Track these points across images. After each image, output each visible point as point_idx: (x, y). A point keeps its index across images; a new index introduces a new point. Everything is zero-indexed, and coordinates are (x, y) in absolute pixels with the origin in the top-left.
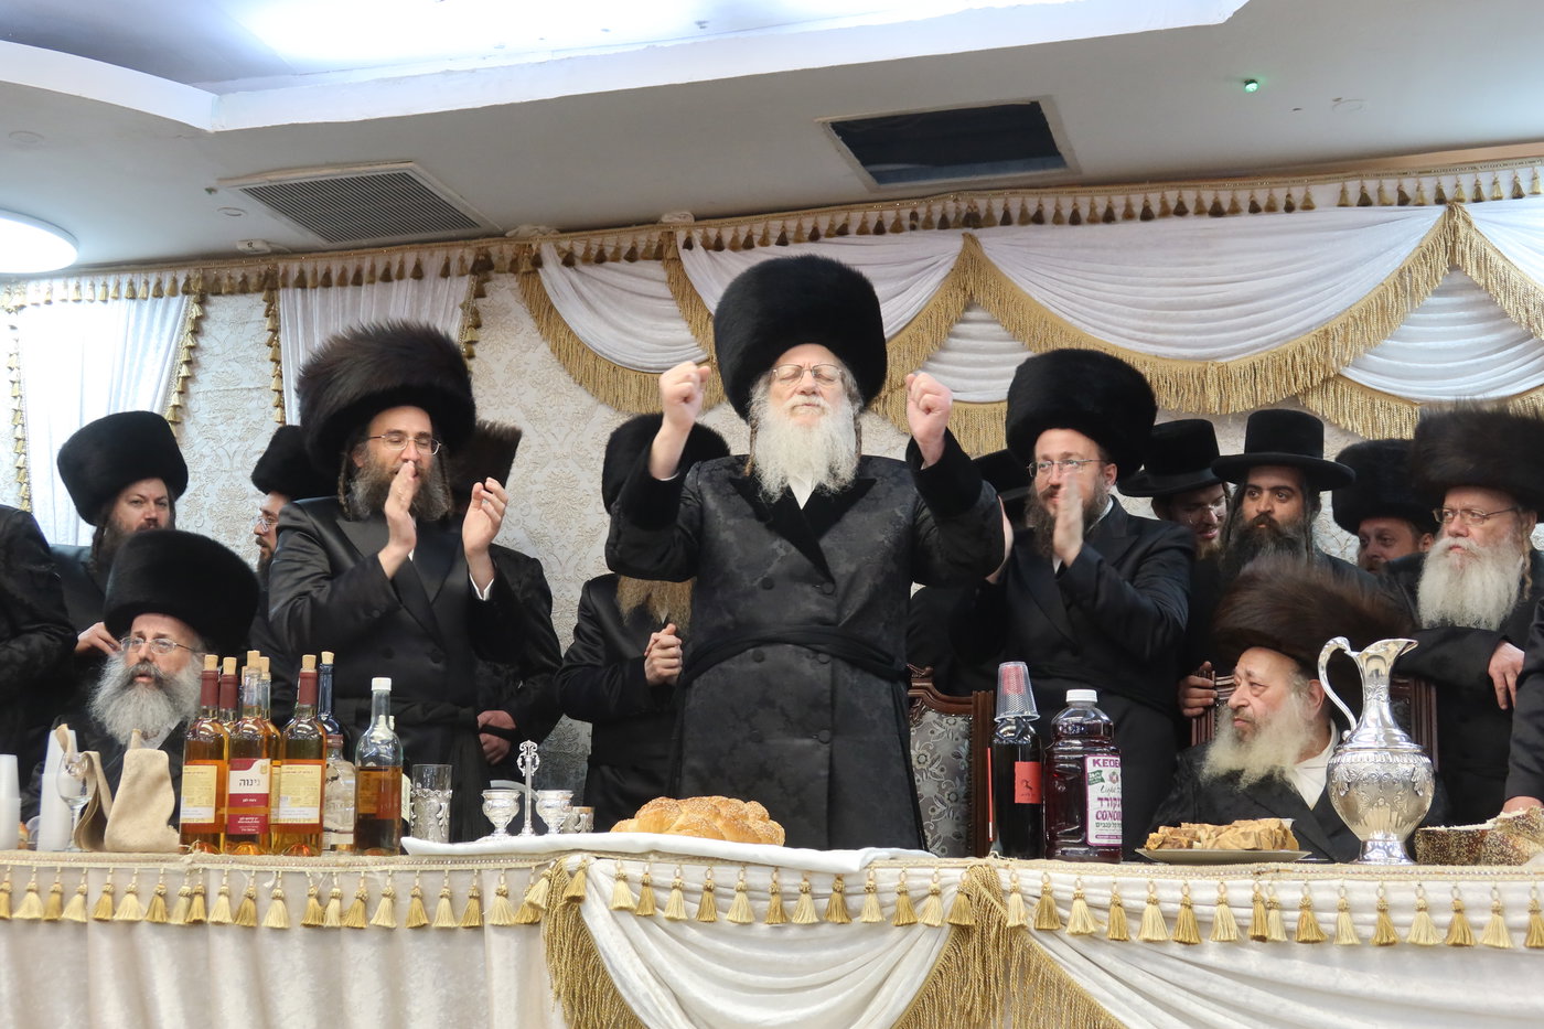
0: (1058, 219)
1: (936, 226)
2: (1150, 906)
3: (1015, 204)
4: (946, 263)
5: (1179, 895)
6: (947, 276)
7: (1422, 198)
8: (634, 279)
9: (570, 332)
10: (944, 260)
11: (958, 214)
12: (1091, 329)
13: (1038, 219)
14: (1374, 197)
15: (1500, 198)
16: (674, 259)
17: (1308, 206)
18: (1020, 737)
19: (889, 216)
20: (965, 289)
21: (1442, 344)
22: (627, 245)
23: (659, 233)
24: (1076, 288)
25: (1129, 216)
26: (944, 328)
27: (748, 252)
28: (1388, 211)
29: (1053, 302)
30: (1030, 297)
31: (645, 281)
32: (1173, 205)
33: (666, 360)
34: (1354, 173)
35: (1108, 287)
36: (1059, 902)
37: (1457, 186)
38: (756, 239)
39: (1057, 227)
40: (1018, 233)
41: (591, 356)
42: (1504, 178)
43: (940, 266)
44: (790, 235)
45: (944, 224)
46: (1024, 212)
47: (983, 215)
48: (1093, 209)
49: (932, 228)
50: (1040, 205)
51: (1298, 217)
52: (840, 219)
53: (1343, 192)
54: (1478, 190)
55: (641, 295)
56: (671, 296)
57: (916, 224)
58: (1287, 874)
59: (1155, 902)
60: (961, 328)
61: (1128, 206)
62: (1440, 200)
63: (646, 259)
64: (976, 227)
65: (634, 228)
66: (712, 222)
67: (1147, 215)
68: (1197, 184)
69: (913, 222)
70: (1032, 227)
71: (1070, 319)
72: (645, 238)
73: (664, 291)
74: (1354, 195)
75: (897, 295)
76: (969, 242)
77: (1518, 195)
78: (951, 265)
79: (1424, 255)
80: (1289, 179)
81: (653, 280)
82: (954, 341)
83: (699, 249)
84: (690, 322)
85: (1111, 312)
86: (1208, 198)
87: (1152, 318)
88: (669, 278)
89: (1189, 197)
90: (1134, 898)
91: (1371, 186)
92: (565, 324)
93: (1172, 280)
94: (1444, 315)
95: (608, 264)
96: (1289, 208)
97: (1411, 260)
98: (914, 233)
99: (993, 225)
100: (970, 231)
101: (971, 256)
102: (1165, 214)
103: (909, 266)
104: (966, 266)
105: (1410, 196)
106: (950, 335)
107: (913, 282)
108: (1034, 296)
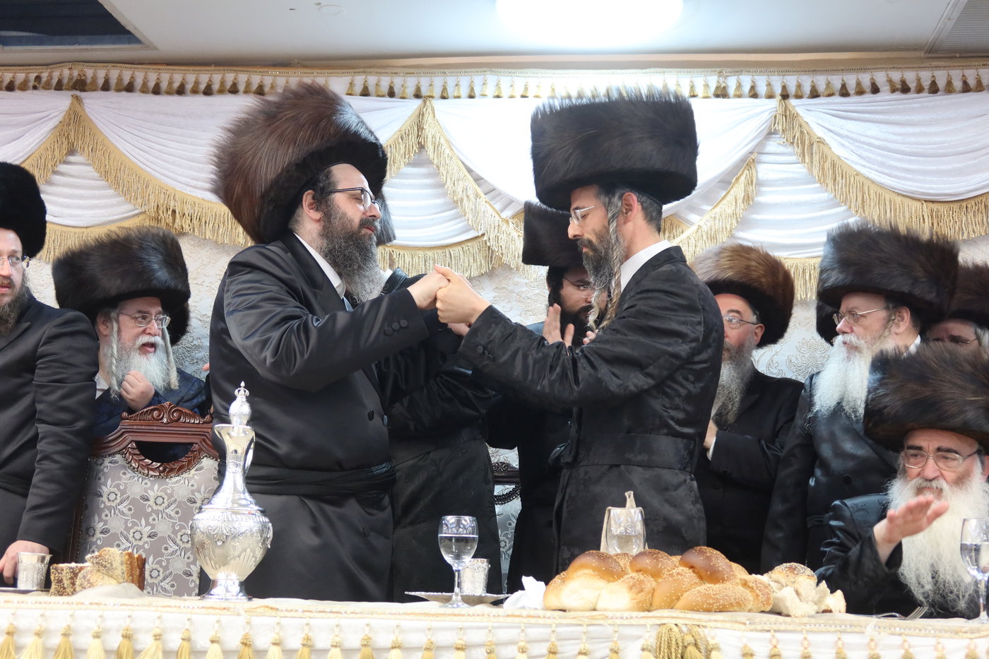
0: (144, 90)
1: (53, 87)
3: (114, 74)
4: (57, 117)
6: (56, 127)
7: (404, 92)
10: (56, 114)
11: (70, 79)
13: (130, 88)
14: (371, 89)
15: (458, 97)
19: (20, 77)
20: (68, 137)
24: (150, 143)
25: (195, 91)
26: (50, 165)
28: (381, 101)
29: (132, 153)
30: (116, 147)
32: (229, 85)
34: (362, 70)
37: (431, 85)
39: (141, 94)
40: (114, 98)
42: (464, 82)
43: (51, 118)
45: (59, 87)
46: (119, 82)
47: (89, 81)
48: (171, 83)
49: (49, 89)
50: (133, 77)
53: (351, 84)
54: (445, 89)
57: (38, 85)
60: (63, 168)
61: (197, 83)
62: (418, 96)
64: (83, 90)
67: (208, 92)
68: (248, 70)
69: (36, 83)
70: (124, 93)
71: (143, 167)
74: (358, 89)
75: (15, 140)
76: (75, 101)
77: (471, 97)
78: (60, 118)
79: (403, 135)
82: (57, 178)
85: (174, 163)
86: (255, 81)
89: (242, 78)
91: (372, 80)
94: (412, 181)
97: (392, 140)
98: (35, 92)
99: (95, 90)
100: (78, 93)
101: (75, 113)
102: (221, 91)
103: (28, 117)
104: (70, 119)
105: (396, 90)
106: (55, 173)
107: (31, 129)
108: (121, 149)
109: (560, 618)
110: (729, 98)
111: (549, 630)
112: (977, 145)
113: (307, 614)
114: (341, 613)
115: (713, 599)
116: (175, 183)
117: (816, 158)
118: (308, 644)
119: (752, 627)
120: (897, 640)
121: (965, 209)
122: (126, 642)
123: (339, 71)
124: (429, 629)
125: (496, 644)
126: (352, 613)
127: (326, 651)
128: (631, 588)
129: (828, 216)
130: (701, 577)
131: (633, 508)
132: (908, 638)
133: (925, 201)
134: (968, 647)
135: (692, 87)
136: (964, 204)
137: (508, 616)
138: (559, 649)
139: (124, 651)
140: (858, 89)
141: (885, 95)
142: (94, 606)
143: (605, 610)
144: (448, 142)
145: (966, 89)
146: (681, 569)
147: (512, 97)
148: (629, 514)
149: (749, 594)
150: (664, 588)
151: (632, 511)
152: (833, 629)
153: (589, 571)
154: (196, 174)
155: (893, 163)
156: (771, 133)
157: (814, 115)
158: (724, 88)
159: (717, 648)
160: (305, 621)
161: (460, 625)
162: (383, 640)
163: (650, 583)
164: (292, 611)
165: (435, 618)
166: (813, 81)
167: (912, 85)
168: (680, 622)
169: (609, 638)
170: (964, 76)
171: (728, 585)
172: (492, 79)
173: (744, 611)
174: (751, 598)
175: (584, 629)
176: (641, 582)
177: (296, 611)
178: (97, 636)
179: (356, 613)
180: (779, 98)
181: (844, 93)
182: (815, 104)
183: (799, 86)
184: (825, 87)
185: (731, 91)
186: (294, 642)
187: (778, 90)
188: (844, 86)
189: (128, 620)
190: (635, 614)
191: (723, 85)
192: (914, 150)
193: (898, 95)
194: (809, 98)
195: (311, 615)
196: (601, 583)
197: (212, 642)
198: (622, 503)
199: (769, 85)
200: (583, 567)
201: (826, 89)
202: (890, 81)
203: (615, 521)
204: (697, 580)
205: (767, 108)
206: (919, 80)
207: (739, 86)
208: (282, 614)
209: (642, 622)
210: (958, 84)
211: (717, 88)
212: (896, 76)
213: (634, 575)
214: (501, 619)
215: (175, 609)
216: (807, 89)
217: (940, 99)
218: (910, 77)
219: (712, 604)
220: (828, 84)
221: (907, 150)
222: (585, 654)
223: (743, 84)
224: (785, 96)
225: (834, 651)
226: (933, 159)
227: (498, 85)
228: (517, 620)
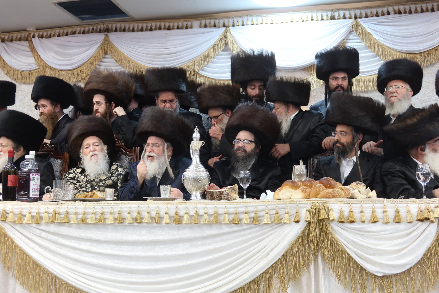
0: (129, 30)
2: (28, 214)
3: (118, 26)
4: (100, 42)
5: (36, 211)
6: (100, 46)
7: (219, 25)
8: (21, 46)
9: (4, 61)
11: (104, 29)
12: (135, 60)
13: (124, 30)
14: (208, 25)
15: (239, 26)
16: (30, 40)
17: (191, 28)
18: (10, 169)
19: (87, 29)
20: (104, 49)
21: (223, 65)
22: (19, 37)
23: (27, 33)
24: (132, 49)
25: (146, 30)
26: (99, 59)
27: (50, 39)
28: (211, 29)
29: (127, 53)
31: (24, 47)
32: (158, 27)
33: (28, 68)
34: (204, 18)
35: (140, 49)
36: (6, 213)
37: (228, 22)
38: (52, 35)
39: (128, 32)
40: (119, 34)
41: (9, 67)
42: (240, 20)
43: (98, 43)
44: (61, 34)
45: (100, 31)
46: (120, 28)
47: (110, 29)
48: (138, 27)
49: (97, 32)
50: (125, 26)
51: (189, 30)
52: (74, 30)
53: (201, 24)
54: (233, 23)
55: (22, 50)
56: (30, 51)
57: (93, 31)
58: (64, 204)
59: (30, 213)
60: (104, 60)
61: (147, 27)
62: (224, 26)
63: (24, 40)
64: (108, 32)
65: (21, 32)
66: (41, 30)
67: (151, 30)
68: (164, 21)
69: (92, 31)
70: (122, 32)
71: (131, 57)
72: (23, 34)
73: (28, 49)
74: (203, 25)
75: (87, 51)
76: (106, 36)
77: (243, 25)
78: (101, 42)
79: (220, 41)
80: (188, 20)
81: (25, 46)
83: (36, 38)
84: (35, 58)
85: (141, 56)
86: (167, 24)
87: (150, 57)
88: (29, 46)
89: (163, 24)
90: (25, 212)
91: (208, 21)
92: (3, 58)
93: (157, 48)
94: (224, 57)
95: (14, 42)
96: (187, 28)
97: (216, 42)
98: (92, 34)
99: (112, 32)
100: (106, 33)
101: (106, 40)
102: (156, 29)
103: (90, 43)
104: (105, 43)
105: (216, 25)
106: (101, 61)
107: (91, 47)
108: (122, 51)
109: (279, 202)
110: (335, 20)
111: (275, 206)
112: (426, 32)
113: (196, 204)
114: (206, 203)
115: (330, 194)
116: (142, 62)
117: (368, 40)
118: (196, 213)
119: (343, 203)
120: (393, 205)
121: (422, 56)
122: (138, 215)
123: (196, 19)
124: (236, 207)
125: (258, 211)
126: (210, 203)
127: (203, 215)
128: (302, 191)
129: (372, 61)
130: (326, 187)
131: (302, 165)
132: (397, 205)
133: (408, 54)
134: (418, 207)
135: (322, 17)
136: (422, 54)
137: (261, 202)
138: (279, 212)
139: (138, 218)
140: (382, 14)
141: (392, 15)
142: (128, 204)
143: (294, 199)
144: (236, 42)
145: (422, 11)
146: (319, 185)
147: (257, 24)
148: (301, 167)
149: (343, 192)
150: (313, 191)
151: (302, 166)
152: (371, 202)
153: (289, 187)
154: (149, 59)
155: (396, 40)
156: (351, 32)
157: (367, 24)
158: (334, 16)
159: (332, 210)
160: (195, 206)
161: (246, 205)
162: (221, 211)
163: (309, 189)
164: (191, 203)
165: (237, 204)
166: (366, 12)
167: (402, 11)
168: (319, 202)
169: (295, 208)
170: (421, 6)
171: (335, 189)
172: (250, 18)
173: (341, 198)
174: (343, 193)
175: (287, 205)
176: (306, 189)
177: (192, 203)
178: (129, 213)
179: (212, 203)
180: (354, 18)
181: (377, 15)
182: (367, 20)
183: (361, 14)
184: (370, 13)
185: (336, 17)
186: (192, 213)
187: (353, 16)
188: (377, 13)
189: (138, 208)
190: (304, 200)
191: (333, 15)
192: (403, 35)
193: (397, 15)
194: (364, 18)
195: (197, 204)
196: (293, 190)
197: (166, 214)
198: (299, 164)
199: (350, 14)
200: (286, 185)
201: (371, 14)
202: (394, 10)
203: (296, 170)
204: (325, 188)
205: (349, 23)
206: (405, 9)
207: (339, 15)
208: (187, 204)
209: (306, 202)
210: (419, 10)
211: (331, 16)
212: (396, 8)
213: (303, 187)
214: (259, 203)
215: (153, 204)
216: (364, 15)
217: (413, 16)
218: (401, 8)
219: (330, 196)
220: (371, 12)
221: (401, 35)
222: (287, 213)
223: (340, 14)
224: (356, 18)
225: (371, 210)
226: (410, 38)
227: (252, 20)
228: (264, 203)
